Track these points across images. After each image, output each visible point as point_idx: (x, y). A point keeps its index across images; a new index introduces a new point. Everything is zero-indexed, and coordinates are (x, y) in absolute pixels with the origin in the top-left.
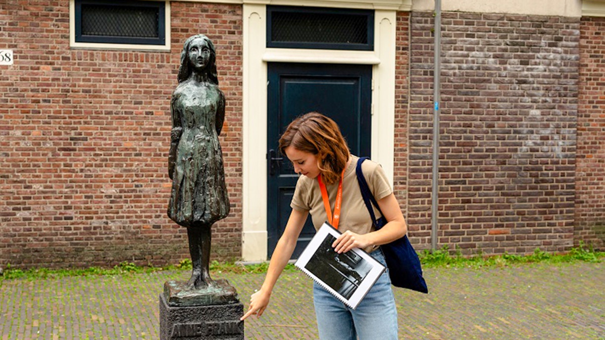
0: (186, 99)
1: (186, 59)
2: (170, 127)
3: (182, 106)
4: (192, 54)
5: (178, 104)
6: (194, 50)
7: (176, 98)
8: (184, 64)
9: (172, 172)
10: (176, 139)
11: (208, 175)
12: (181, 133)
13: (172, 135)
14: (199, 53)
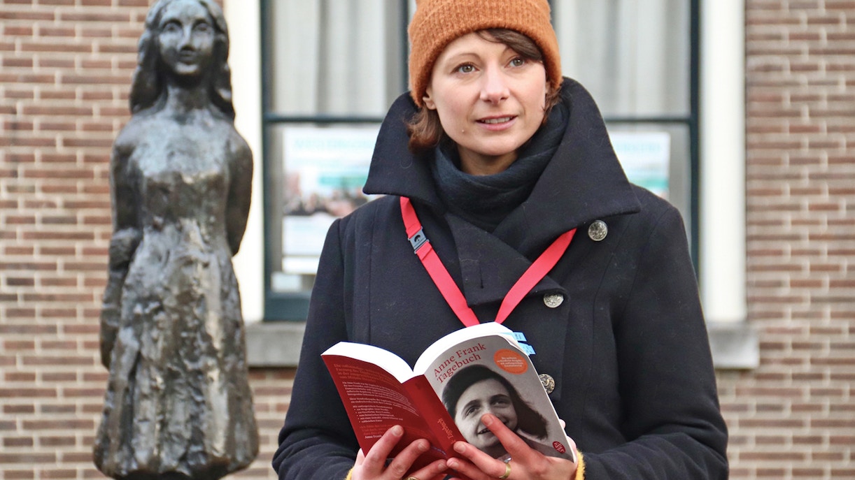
0: (149, 156)
1: (151, 50)
2: (110, 228)
3: (136, 174)
4: (166, 39)
5: (129, 168)
6: (172, 30)
7: (124, 154)
8: (145, 64)
9: (108, 346)
10: (121, 262)
11: (202, 353)
12: (135, 244)
13: (114, 251)
14: (184, 37)
